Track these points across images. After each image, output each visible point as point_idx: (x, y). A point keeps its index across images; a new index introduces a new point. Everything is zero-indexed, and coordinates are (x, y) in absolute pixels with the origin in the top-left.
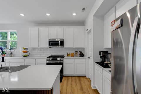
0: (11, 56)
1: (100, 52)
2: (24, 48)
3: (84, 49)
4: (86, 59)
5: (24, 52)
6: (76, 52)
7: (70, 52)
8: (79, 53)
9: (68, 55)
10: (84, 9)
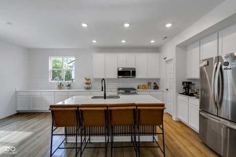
0: (69, 89)
1: (183, 83)
2: (86, 79)
3: (158, 80)
4: (163, 91)
5: (87, 84)
6: (149, 84)
7: (142, 84)
8: (153, 85)
9: (138, 88)
10: (165, 38)
